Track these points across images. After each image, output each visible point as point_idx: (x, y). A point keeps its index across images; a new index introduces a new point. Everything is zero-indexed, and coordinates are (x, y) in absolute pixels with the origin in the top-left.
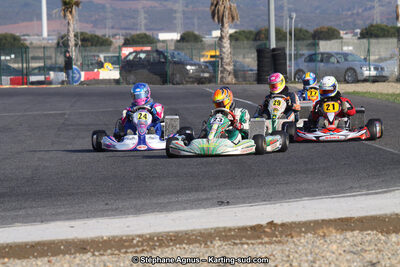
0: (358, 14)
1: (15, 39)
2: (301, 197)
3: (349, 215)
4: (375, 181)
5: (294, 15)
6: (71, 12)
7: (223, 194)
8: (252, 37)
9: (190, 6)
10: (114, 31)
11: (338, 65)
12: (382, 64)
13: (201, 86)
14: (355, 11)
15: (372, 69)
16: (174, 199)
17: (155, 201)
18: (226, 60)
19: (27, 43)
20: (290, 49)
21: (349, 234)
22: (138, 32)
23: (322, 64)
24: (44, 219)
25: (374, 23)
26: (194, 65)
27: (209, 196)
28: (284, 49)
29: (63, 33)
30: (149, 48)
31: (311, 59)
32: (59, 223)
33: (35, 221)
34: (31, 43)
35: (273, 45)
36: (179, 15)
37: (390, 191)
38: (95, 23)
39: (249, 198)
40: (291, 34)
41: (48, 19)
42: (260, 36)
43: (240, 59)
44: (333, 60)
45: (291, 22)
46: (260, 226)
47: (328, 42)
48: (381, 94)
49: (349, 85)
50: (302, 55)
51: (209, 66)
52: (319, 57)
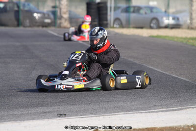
2: (118, 112)
3: (153, 126)
4: (172, 101)
7: (62, 109)
11: (146, 16)
12: (178, 15)
13: (45, 29)
15: (171, 18)
16: (25, 111)
17: (11, 113)
18: (64, 10)
20: (111, 4)
26: (40, 13)
27: (51, 110)
28: (105, 3)
31: (127, 10)
37: (183, 109)
39: (80, 111)
43: (73, 9)
44: (142, 11)
48: (177, 38)
49: (154, 30)
50: (119, 8)
51: (50, 14)
52: (132, 9)
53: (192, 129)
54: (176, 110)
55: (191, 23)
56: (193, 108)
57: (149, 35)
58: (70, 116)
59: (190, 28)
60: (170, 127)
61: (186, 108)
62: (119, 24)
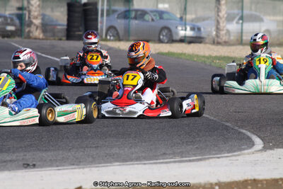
2: (111, 162)
4: (189, 147)
7: (29, 156)
11: (153, 24)
12: (199, 24)
13: (6, 39)
15: (188, 28)
18: (35, 13)
20: (102, 6)
23: (137, 22)
27: (14, 158)
28: (95, 4)
37: (205, 159)
39: (56, 161)
43: (48, 12)
44: (147, 17)
48: (197, 56)
49: (164, 45)
50: (114, 11)
51: (15, 18)
52: (133, 14)
53: (217, 188)
54: (193, 161)
55: (217, 36)
56: (218, 158)
57: (157, 52)
58: (42, 167)
59: (216, 42)
61: (208, 158)
62: (113, 36)
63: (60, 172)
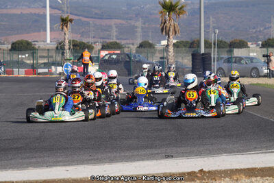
0: (260, 31)
1: (29, 44)
2: (221, 154)
3: (254, 167)
4: (271, 144)
5: (217, 31)
6: (67, 26)
7: (169, 151)
8: (188, 45)
9: (147, 24)
10: (96, 40)
11: (246, 65)
14: (258, 30)
16: (136, 153)
17: (123, 154)
18: (171, 61)
19: (36, 47)
20: (214, 54)
21: (254, 179)
22: (112, 41)
23: (236, 65)
24: (48, 165)
25: (271, 38)
26: (149, 63)
27: (159, 152)
28: (210, 54)
29: (60, 41)
30: (119, 52)
31: (229, 60)
32: (59, 168)
33: (42, 166)
34: (39, 47)
35: (203, 51)
36: (139, 30)
38: (82, 34)
39: (186, 153)
40: (215, 44)
41: (51, 31)
42: (194, 44)
43: (180, 60)
44: (242, 62)
45: (215, 36)
46: (194, 173)
47: (240, 50)
49: (254, 79)
50: (222, 58)
52: (234, 60)
57: (250, 83)
60: (269, 167)
62: (221, 74)
63: (189, 160)
